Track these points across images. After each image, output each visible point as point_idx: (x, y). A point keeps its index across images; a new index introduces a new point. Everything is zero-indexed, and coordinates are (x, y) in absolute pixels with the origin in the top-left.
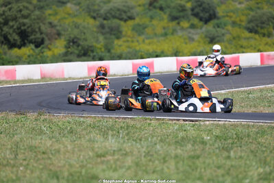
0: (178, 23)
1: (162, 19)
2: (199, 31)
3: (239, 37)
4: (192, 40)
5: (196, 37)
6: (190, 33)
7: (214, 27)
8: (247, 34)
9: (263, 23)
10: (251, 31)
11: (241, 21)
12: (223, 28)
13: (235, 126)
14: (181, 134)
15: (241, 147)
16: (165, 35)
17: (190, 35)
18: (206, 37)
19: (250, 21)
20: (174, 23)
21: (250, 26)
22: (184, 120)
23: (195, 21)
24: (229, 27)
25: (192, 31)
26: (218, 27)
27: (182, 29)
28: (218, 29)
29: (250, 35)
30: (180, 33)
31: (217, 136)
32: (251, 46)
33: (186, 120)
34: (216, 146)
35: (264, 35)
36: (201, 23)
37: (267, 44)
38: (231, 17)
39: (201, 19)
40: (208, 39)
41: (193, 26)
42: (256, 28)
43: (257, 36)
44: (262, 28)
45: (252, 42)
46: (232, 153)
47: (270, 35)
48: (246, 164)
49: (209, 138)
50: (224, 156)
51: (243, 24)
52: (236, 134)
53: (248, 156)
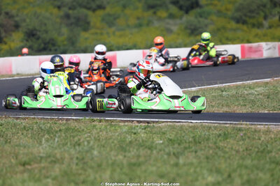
0: (155, 13)
1: (136, 8)
2: (178, 21)
3: (224, 28)
4: (170, 31)
5: (175, 28)
6: (168, 23)
7: (196, 17)
8: (233, 25)
9: (251, 11)
10: (238, 21)
11: (227, 10)
12: (206, 18)
13: (195, 128)
14: (129, 138)
15: (196, 152)
16: (140, 26)
17: (168, 26)
18: (186, 28)
19: (238, 10)
20: (151, 12)
21: (237, 15)
22: (138, 122)
24: (214, 18)
25: (171, 21)
26: (201, 16)
27: (160, 19)
28: (201, 19)
29: (240, 25)
31: (171, 140)
32: (238, 38)
33: (141, 122)
34: (167, 150)
35: (254, 26)
36: (181, 13)
37: (256, 35)
38: (216, 5)
39: (181, 8)
40: (189, 31)
41: (171, 16)
42: (244, 18)
43: (245, 27)
44: (250, 17)
45: (240, 34)
46: (181, 161)
47: (260, 26)
48: (195, 172)
49: (161, 142)
50: (172, 162)
51: (230, 13)
52: (193, 137)
53: (200, 163)
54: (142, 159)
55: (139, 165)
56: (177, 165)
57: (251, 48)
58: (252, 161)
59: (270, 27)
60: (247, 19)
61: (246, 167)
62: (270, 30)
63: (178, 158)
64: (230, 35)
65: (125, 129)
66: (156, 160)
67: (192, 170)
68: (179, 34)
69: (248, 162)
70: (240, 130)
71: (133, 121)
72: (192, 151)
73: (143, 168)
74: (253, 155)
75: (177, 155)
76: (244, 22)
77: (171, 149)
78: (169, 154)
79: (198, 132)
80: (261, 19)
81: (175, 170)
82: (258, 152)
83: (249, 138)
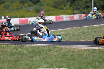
0: (23, 4)
1: (16, 3)
2: (32, 7)
3: (49, 10)
4: (29, 11)
5: (31, 10)
7: (39, 6)
8: (53, 9)
9: (59, 4)
10: (54, 7)
11: (50, 3)
13: (39, 47)
14: (14, 51)
16: (18, 9)
17: (28, 9)
18: (35, 10)
19: (54, 3)
20: (22, 4)
21: (54, 5)
22: (17, 45)
23: (31, 3)
24: (45, 6)
25: (29, 7)
26: (40, 6)
27: (25, 7)
28: (41, 7)
29: (55, 9)
30: (24, 9)
31: (30, 51)
32: (55, 14)
33: (19, 45)
34: (28, 55)
35: (60, 9)
36: (33, 4)
37: (61, 13)
38: (46, 1)
39: (33, 3)
40: (36, 11)
41: (30, 6)
42: (56, 6)
43: (57, 10)
45: (55, 12)
46: (34, 59)
47: (62, 9)
48: (39, 63)
49: (26, 52)
50: (30, 60)
51: (51, 4)
52: (38, 50)
53: (41, 60)
54: (19, 59)
55: (18, 61)
56: (32, 61)
57: (59, 17)
58: (60, 59)
59: (66, 9)
60: (58, 6)
61: (58, 61)
62: (66, 11)
63: (33, 58)
64: (51, 12)
65: (13, 48)
66: (25, 59)
67: (38, 63)
68: (32, 12)
69: (59, 59)
70: (56, 48)
71: (16, 45)
72: (38, 56)
73: (20, 62)
74: (61, 57)
75: (32, 57)
76: (57, 8)
77: (30, 55)
78: (29, 57)
79: (40, 49)
80: (63, 7)
81: (32, 63)
82: (62, 56)
83: (59, 50)
